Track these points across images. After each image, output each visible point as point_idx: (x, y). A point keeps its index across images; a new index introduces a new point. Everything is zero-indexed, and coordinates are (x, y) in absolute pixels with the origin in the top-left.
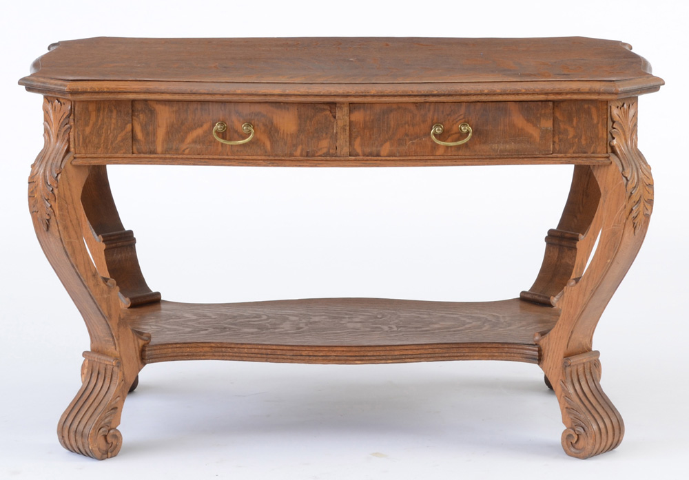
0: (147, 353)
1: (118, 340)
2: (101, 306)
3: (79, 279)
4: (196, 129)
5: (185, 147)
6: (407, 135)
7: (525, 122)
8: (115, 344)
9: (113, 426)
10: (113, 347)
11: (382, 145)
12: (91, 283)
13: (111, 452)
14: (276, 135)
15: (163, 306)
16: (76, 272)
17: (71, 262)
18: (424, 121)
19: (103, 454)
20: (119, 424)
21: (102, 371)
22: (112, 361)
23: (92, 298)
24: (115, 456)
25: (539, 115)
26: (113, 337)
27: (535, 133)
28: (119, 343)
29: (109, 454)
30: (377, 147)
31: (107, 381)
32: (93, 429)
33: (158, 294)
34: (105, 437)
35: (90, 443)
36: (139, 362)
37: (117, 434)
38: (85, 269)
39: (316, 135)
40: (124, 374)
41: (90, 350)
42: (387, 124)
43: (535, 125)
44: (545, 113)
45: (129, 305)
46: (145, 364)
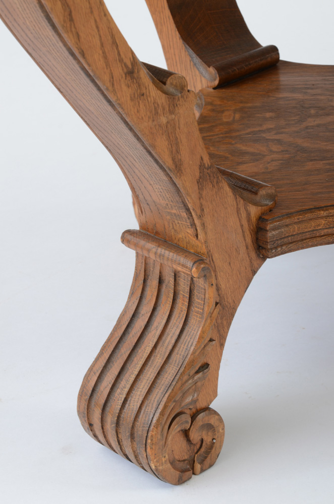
0: (270, 234)
1: (200, 217)
2: (154, 147)
3: (91, 85)
8: (193, 225)
9: (201, 404)
10: (190, 231)
12: (125, 92)
13: (202, 462)
15: (285, 78)
16: (83, 69)
17: (65, 44)
19: (183, 471)
20: (215, 394)
21: (169, 280)
22: (189, 264)
23: (131, 129)
24: (211, 466)
26: (188, 210)
28: (203, 225)
29: (198, 467)
31: (182, 305)
32: (156, 427)
33: (273, 50)
34: (186, 433)
35: (151, 457)
36: (253, 255)
37: (213, 421)
38: (105, 57)
40: (218, 289)
41: (136, 227)
45: (217, 82)
46: (264, 259)
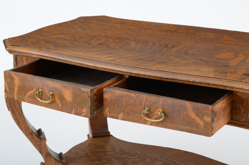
4: (30, 90)
5: (26, 99)
6: (132, 111)
7: (195, 116)
11: (119, 114)
12: (29, 137)
14: (63, 101)
18: (140, 105)
25: (203, 113)
27: (201, 123)
30: (117, 114)
39: (81, 105)
42: (122, 103)
43: (201, 119)
44: (207, 113)
